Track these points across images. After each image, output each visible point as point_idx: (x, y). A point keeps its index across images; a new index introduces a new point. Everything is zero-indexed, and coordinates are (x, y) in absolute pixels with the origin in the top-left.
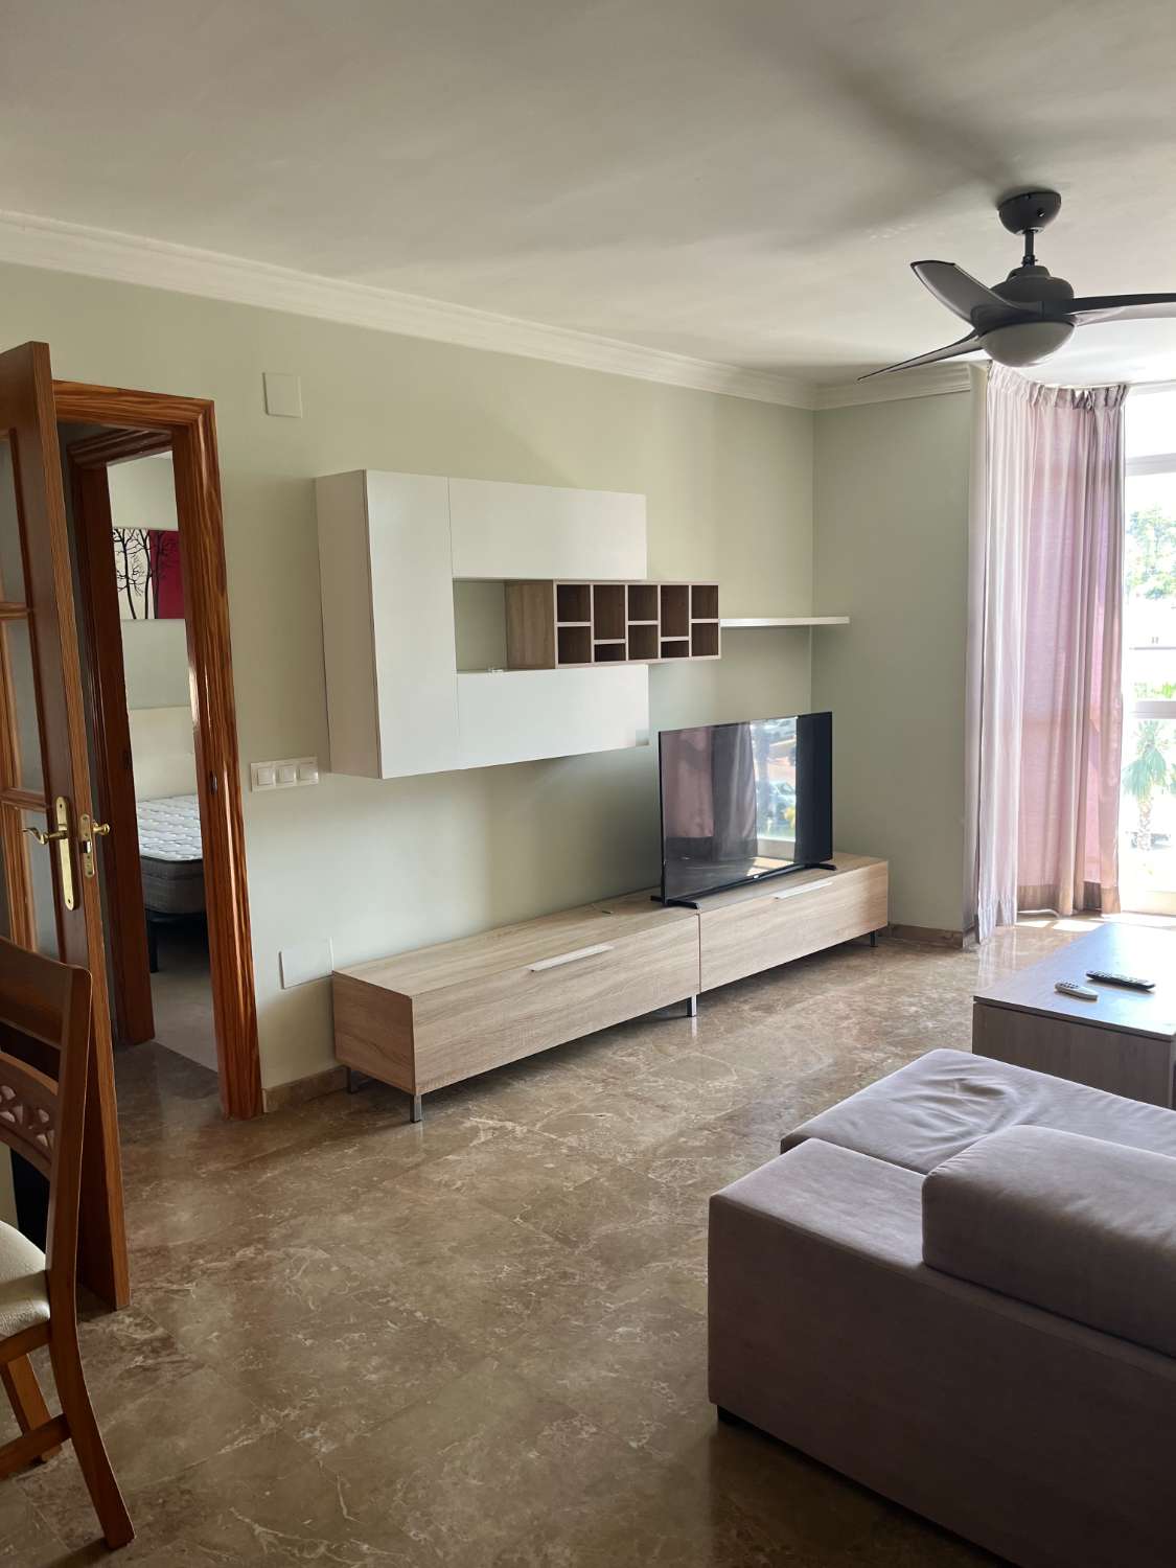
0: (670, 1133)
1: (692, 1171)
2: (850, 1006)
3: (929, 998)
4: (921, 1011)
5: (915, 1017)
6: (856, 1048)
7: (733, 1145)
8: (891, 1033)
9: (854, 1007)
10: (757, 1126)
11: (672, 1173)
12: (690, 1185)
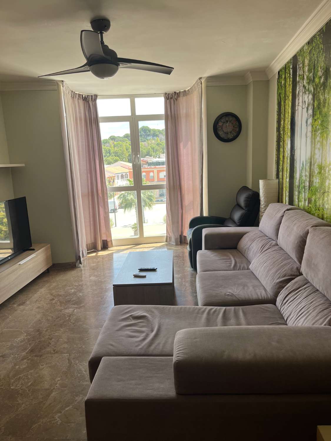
0: (10, 366)
1: (28, 379)
2: (52, 295)
3: (75, 285)
4: (76, 290)
5: (75, 293)
6: (62, 310)
7: (38, 361)
8: (71, 300)
9: (53, 295)
10: (44, 350)
11: (20, 383)
12: (31, 385)
